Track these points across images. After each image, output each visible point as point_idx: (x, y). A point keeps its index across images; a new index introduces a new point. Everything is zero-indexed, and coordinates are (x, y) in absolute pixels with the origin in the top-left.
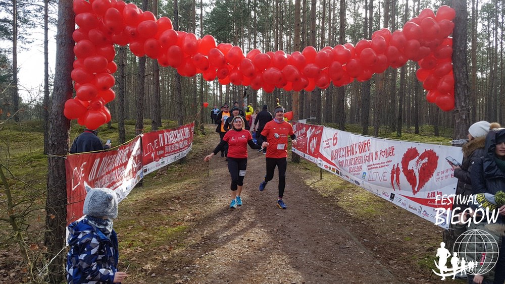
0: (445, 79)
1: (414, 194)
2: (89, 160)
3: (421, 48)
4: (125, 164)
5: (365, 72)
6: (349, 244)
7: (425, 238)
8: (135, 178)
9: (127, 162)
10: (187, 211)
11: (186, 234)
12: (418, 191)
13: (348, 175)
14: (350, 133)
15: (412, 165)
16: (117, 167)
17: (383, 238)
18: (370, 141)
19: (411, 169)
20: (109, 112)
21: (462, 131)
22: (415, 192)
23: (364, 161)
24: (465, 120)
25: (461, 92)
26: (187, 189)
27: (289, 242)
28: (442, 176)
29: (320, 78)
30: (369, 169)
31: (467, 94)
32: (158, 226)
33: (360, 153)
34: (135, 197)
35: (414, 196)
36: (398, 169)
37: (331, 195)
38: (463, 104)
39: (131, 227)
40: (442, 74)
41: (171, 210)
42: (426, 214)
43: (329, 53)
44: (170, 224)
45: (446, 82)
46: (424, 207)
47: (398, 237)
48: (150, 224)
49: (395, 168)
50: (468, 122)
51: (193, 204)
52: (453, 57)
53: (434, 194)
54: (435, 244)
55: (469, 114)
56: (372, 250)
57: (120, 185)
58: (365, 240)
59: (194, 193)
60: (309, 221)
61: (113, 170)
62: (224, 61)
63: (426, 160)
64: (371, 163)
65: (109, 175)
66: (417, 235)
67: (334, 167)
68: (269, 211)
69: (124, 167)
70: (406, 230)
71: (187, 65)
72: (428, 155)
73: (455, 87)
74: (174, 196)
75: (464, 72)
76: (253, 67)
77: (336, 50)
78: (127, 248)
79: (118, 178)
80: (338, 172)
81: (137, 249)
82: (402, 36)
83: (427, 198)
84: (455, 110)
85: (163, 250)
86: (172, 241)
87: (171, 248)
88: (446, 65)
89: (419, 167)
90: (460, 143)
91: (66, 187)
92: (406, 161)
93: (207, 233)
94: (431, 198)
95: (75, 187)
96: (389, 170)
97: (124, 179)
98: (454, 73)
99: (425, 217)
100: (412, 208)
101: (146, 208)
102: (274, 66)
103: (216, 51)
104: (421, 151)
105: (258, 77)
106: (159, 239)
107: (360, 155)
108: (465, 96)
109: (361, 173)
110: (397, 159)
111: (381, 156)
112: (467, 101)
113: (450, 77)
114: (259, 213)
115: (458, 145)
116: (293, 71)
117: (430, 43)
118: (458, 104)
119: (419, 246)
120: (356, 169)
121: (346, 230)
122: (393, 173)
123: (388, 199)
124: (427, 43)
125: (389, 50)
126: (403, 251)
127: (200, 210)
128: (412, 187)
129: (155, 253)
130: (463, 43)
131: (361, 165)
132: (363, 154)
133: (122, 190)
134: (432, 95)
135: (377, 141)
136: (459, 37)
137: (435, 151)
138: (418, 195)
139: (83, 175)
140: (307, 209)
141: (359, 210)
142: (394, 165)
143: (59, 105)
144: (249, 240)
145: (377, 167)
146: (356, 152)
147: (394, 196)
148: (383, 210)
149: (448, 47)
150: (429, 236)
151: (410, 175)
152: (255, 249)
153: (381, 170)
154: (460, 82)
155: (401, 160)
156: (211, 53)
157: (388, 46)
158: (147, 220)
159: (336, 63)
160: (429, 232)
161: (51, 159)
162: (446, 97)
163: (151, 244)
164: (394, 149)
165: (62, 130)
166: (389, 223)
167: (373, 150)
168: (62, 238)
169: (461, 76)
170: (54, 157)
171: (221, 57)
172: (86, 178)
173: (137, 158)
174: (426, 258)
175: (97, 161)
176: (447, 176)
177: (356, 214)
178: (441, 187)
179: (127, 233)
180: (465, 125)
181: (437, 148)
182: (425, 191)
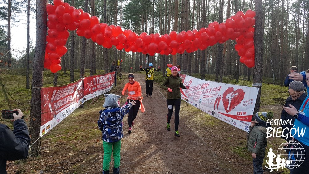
0: (249, 50)
2: (51, 91)
3: (235, 33)
4: (73, 94)
7: (239, 138)
8: (78, 103)
13: (192, 101)
16: (69, 96)
17: (216, 137)
19: (227, 98)
21: (258, 78)
22: (227, 111)
23: (202, 93)
24: (260, 73)
25: (258, 58)
28: (247, 103)
29: (178, 48)
30: (203, 97)
31: (261, 59)
32: (91, 129)
33: (201, 89)
34: (79, 113)
36: (220, 99)
38: (259, 64)
39: (76, 129)
40: (247, 48)
45: (250, 51)
47: (224, 137)
48: (87, 128)
52: (254, 38)
53: (242, 113)
54: (244, 141)
55: (262, 69)
56: (208, 143)
57: (69, 106)
58: (205, 138)
61: (65, 97)
62: (126, 41)
63: (237, 94)
64: (206, 94)
65: (62, 100)
66: (235, 136)
67: (186, 98)
69: (72, 96)
73: (255, 55)
75: (260, 46)
76: (143, 43)
77: (188, 33)
78: (74, 140)
79: (68, 102)
80: (187, 100)
81: (79, 141)
82: (224, 26)
84: (254, 67)
85: (94, 142)
86: (98, 137)
87: (98, 140)
88: (250, 42)
89: (232, 98)
90: (257, 85)
91: (41, 105)
92: (225, 94)
94: (239, 115)
95: (45, 105)
96: (215, 98)
97: (71, 103)
98: (255, 47)
101: (85, 120)
102: (154, 42)
103: (122, 36)
105: (146, 48)
106: (91, 136)
109: (199, 99)
111: (213, 91)
112: (261, 63)
113: (252, 49)
114: (149, 124)
115: (256, 87)
116: (164, 45)
117: (240, 30)
118: (256, 64)
119: (235, 142)
122: (216, 100)
123: (211, 114)
124: (238, 30)
125: (217, 33)
126: (225, 144)
129: (89, 143)
130: (259, 31)
131: (200, 95)
132: (203, 90)
133: (70, 109)
134: (243, 59)
136: (258, 27)
137: (243, 89)
139: (48, 99)
146: (199, 89)
147: (214, 113)
149: (252, 33)
151: (226, 103)
152: (144, 142)
154: (257, 52)
155: (223, 94)
157: (216, 31)
158: (85, 126)
159: (187, 40)
160: (242, 135)
162: (250, 60)
163: (87, 138)
164: (221, 88)
166: (221, 130)
168: (38, 133)
169: (258, 48)
170: (35, 89)
171: (125, 38)
172: (49, 101)
173: (79, 91)
174: (237, 148)
175: (55, 91)
176: (249, 104)
177: (203, 125)
178: (247, 109)
179: (73, 132)
180: (259, 76)
181: (245, 88)
182: (235, 111)
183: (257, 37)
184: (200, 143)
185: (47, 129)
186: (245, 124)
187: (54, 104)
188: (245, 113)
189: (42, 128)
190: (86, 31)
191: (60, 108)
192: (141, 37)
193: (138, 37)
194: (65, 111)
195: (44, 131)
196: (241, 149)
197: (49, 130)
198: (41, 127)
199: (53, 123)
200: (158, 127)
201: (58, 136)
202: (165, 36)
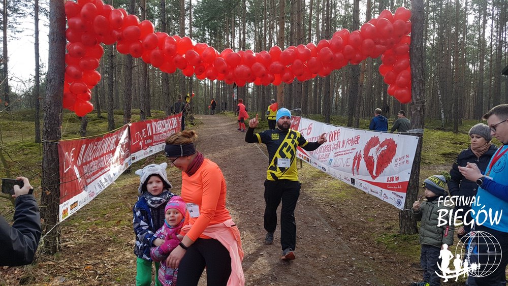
0: (403, 74)
2: (77, 146)
3: (377, 46)
4: (113, 152)
5: (324, 68)
6: (317, 223)
7: (387, 219)
8: (122, 165)
9: (115, 150)
12: (378, 176)
14: (323, 123)
15: (373, 152)
16: (107, 154)
17: (349, 218)
18: (340, 131)
19: (371, 155)
21: (417, 121)
22: (374, 177)
24: (420, 111)
25: (417, 86)
26: (173, 176)
28: (400, 162)
29: (284, 74)
30: (335, 156)
31: (422, 88)
34: (123, 183)
35: (372, 180)
36: (360, 156)
38: (418, 97)
39: (119, 208)
40: (398, 72)
42: (386, 197)
43: (291, 53)
45: (403, 77)
46: (385, 191)
47: (362, 218)
50: (422, 113)
52: (409, 53)
53: (393, 179)
55: (423, 106)
56: (336, 228)
57: (108, 171)
58: (332, 220)
61: (100, 157)
62: (200, 61)
63: (385, 148)
65: (96, 161)
66: (380, 216)
69: (112, 154)
70: (372, 213)
72: (387, 143)
73: (413, 82)
75: (420, 68)
76: (226, 65)
77: (299, 49)
78: (115, 226)
79: (106, 164)
81: (124, 227)
82: (359, 36)
83: (386, 182)
84: (411, 102)
88: (403, 61)
89: (378, 154)
90: (415, 132)
91: (58, 170)
92: (367, 150)
94: (390, 182)
95: (68, 169)
97: (112, 166)
98: (411, 69)
99: (386, 200)
100: (374, 192)
101: (133, 193)
102: (245, 64)
103: (193, 53)
104: (382, 140)
107: (329, 144)
108: (420, 89)
110: (361, 147)
112: (422, 95)
113: (406, 73)
114: (239, 198)
115: (413, 134)
116: (259, 69)
117: (385, 41)
118: (414, 97)
119: (380, 225)
121: (316, 212)
123: (349, 183)
124: (382, 41)
125: (346, 48)
126: (364, 230)
130: (419, 42)
132: (332, 143)
133: (110, 175)
134: (392, 89)
135: (346, 131)
136: (416, 36)
137: (394, 139)
138: (377, 180)
139: (73, 159)
141: (331, 195)
143: (52, 96)
145: (342, 154)
147: (354, 181)
148: (354, 195)
149: (405, 46)
150: (390, 218)
151: (369, 163)
153: (345, 157)
154: (416, 77)
157: (345, 45)
159: (297, 61)
161: (45, 144)
162: (404, 91)
164: (359, 138)
166: (357, 207)
168: (55, 215)
169: (417, 71)
170: (48, 142)
171: (197, 57)
172: (75, 163)
173: (124, 146)
174: (384, 236)
175: (84, 146)
176: (403, 162)
177: (328, 198)
178: (400, 172)
179: (114, 214)
180: (419, 116)
181: (396, 137)
182: (384, 176)
183: (415, 52)
184: (323, 228)
185: (71, 209)
186: (397, 196)
187: (83, 169)
188: (397, 179)
189: (62, 207)
190: (133, 46)
191: (94, 174)
192: (223, 56)
193: (219, 56)
194: (102, 178)
195: (65, 212)
196: (391, 237)
197: (74, 211)
198: (60, 205)
199: (82, 198)
200: (254, 204)
201: (89, 219)
202: (261, 55)
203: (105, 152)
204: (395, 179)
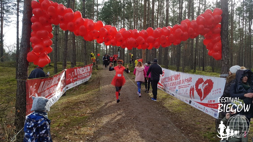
0: (217, 44)
1: (201, 101)
2: (38, 82)
3: (205, 29)
4: (57, 85)
5: (177, 40)
6: (169, 125)
7: (207, 123)
8: (62, 91)
9: (58, 83)
10: (88, 108)
11: (87, 120)
12: (203, 99)
13: (169, 91)
14: (170, 70)
15: (200, 86)
16: (53, 86)
17: (186, 122)
18: (180, 74)
19: (200, 88)
20: (49, 58)
21: (225, 70)
22: (201, 100)
23: (177, 84)
24: (227, 65)
25: (225, 51)
26: (88, 97)
27: (139, 124)
28: (215, 92)
29: (155, 43)
30: (179, 88)
31: (228, 52)
32: (73, 116)
33: (175, 80)
34: (61, 101)
35: (201, 102)
36: (193, 88)
37: (160, 101)
38: (226, 57)
39: (59, 116)
40: (214, 43)
41: (80, 108)
42: (207, 111)
43: (159, 31)
44: (79, 115)
45: (217, 46)
46: (206, 108)
47: (193, 122)
48: (69, 115)
49: (192, 88)
50: (228, 66)
51: (91, 105)
52: (221, 33)
53: (211, 101)
54: (211, 126)
55: (229, 62)
56: (180, 129)
57: (54, 95)
58: (177, 123)
59: (92, 99)
60: (149, 114)
61: (50, 88)
62: (107, 34)
63: (207, 84)
64: (180, 85)
65: (48, 90)
66: (203, 121)
67: (163, 87)
68: (129, 109)
69: (57, 86)
70: (197, 119)
71: (89, 35)
72: (208, 81)
73: (222, 48)
74: (81, 101)
75: (226, 41)
76: (122, 37)
77: (163, 29)
78: (57, 127)
79: (53, 91)
80: (164, 90)
81: (62, 128)
82: (196, 23)
83: (207, 103)
84: (222, 60)
85: (75, 128)
86: (80, 124)
87: (79, 127)
88: (217, 37)
89: (204, 88)
90: (224, 76)
91: (26, 96)
92: (197, 85)
93: (98, 120)
94: (210, 103)
95: (31, 96)
96: (189, 89)
97: (56, 92)
98: (222, 41)
99: (207, 113)
100: (200, 108)
101: (67, 107)
102: (132, 37)
103: (104, 29)
104: (205, 80)
105: (125, 42)
107: (175, 81)
108: (227, 52)
109: (175, 90)
110: (193, 84)
111: (185, 82)
112: (228, 55)
113: (220, 43)
114: (124, 110)
115: (223, 77)
116: (141, 40)
117: (209, 26)
118: (223, 57)
119: (204, 127)
120: (173, 88)
121: (168, 119)
122: (191, 90)
123: (188, 103)
124: (208, 26)
125: (189, 30)
126: (195, 129)
127: (94, 108)
128: (200, 98)
129: (71, 130)
130: (226, 27)
131: (175, 86)
132: (176, 81)
133: (55, 97)
134: (211, 52)
135: (184, 75)
136: (224, 24)
137: (212, 80)
138: (203, 102)
139: (35, 90)
140: (149, 108)
141: (174, 108)
142: (191, 86)
143: (23, 54)
144: (119, 123)
145: (183, 87)
146: (173, 80)
147: (191, 102)
148: (186, 109)
149: (219, 29)
150: (208, 122)
151: (199, 92)
153: (185, 89)
154: (224, 46)
155: (195, 84)
156: (101, 30)
157: (189, 27)
158: (67, 113)
159: (163, 36)
160: (209, 120)
161: (19, 82)
162: (217, 53)
163: (69, 125)
164: (192, 78)
165: (24, 67)
166: (189, 115)
167: (181, 79)
169: (225, 43)
173: (63, 81)
174: (207, 133)
175: (42, 82)
178: (215, 98)
179: (56, 120)
180: (226, 67)
181: (213, 79)
182: (207, 99)
183: (224, 32)
184: (173, 128)
186: (214, 111)
187: (41, 94)
188: (214, 101)
192: (120, 32)
193: (118, 32)
196: (211, 134)
198: (26, 116)
200: (133, 113)
202: (142, 32)
203: (53, 85)
204: (212, 101)
